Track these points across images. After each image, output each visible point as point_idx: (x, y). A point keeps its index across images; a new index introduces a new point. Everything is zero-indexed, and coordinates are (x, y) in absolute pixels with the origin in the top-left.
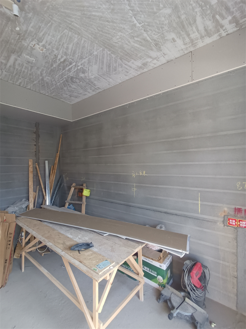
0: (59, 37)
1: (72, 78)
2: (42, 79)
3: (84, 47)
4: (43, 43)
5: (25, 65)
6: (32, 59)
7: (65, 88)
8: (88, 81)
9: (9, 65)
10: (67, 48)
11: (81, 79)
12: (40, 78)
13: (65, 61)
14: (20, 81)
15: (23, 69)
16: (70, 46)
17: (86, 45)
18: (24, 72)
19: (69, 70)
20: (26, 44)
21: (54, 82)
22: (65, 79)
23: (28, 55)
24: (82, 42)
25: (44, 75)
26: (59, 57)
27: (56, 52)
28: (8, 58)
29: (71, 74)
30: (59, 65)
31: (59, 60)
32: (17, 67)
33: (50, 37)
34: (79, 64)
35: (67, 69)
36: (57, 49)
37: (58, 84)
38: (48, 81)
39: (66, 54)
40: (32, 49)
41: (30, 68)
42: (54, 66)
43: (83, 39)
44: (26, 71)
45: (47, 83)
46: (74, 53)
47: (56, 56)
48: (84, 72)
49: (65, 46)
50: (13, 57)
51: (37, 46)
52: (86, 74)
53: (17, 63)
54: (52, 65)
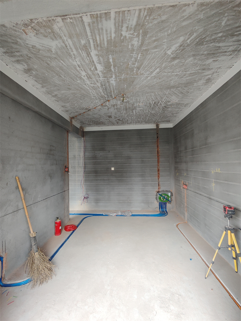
0: (145, 97)
1: (165, 107)
2: (151, 113)
3: (159, 94)
4: (141, 102)
5: (140, 111)
6: (141, 109)
7: (166, 112)
8: (176, 104)
9: (134, 114)
10: (152, 99)
11: (171, 105)
12: (150, 113)
13: (155, 103)
14: (142, 118)
15: (140, 113)
16: (153, 97)
17: (159, 93)
18: (141, 114)
19: (160, 104)
20: (136, 106)
21: (157, 112)
22: (162, 109)
23: (139, 108)
24: (157, 93)
25: (150, 111)
26: (151, 103)
27: (148, 102)
28: (133, 112)
29: (163, 105)
30: (154, 105)
31: (152, 104)
32: (137, 113)
33: (142, 100)
34: (163, 100)
35: (159, 104)
36: (148, 101)
37: (160, 112)
38: (154, 113)
39: (153, 100)
40: (139, 106)
41: (143, 112)
42: (152, 106)
43: (156, 93)
44: (142, 113)
45: (154, 114)
46: (157, 98)
47: (150, 103)
48: (169, 102)
49: (150, 98)
50: (134, 111)
51: (139, 104)
52: (172, 102)
53: (137, 112)
54: (151, 107)
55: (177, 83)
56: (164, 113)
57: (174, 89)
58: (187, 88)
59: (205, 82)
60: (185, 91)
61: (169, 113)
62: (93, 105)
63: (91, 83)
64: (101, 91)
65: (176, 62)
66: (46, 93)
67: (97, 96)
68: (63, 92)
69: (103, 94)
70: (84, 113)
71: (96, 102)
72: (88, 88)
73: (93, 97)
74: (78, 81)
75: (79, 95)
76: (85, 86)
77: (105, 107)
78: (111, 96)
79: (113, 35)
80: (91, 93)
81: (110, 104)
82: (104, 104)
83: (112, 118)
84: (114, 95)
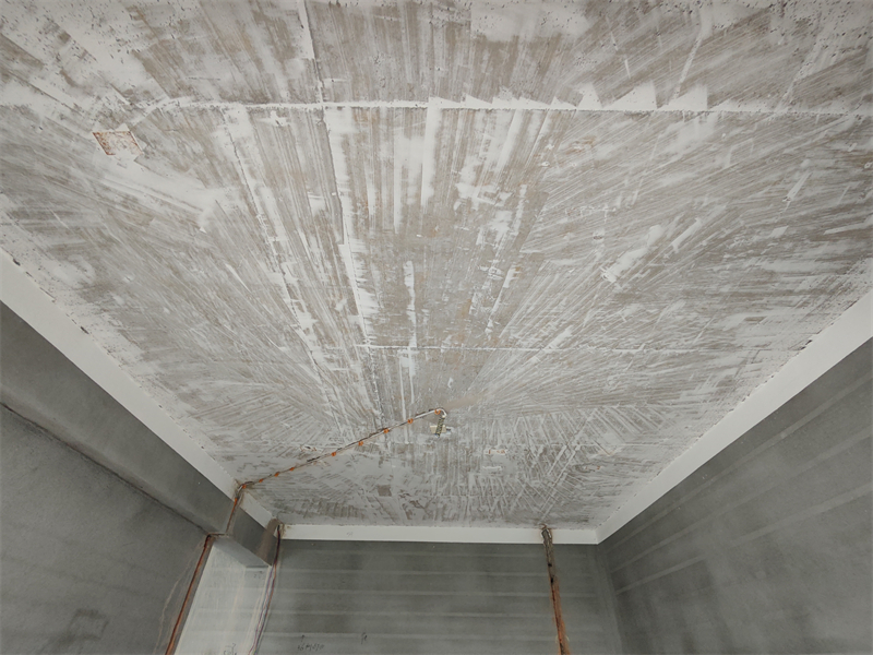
0: (515, 429)
1: (577, 467)
2: (528, 487)
3: (562, 422)
4: (499, 443)
5: (491, 478)
6: (496, 468)
7: (578, 486)
8: (613, 460)
9: (470, 487)
10: (537, 435)
11: (598, 463)
12: (524, 486)
13: (545, 450)
14: (496, 501)
15: (492, 485)
16: (540, 430)
17: (564, 417)
18: (495, 487)
19: (563, 458)
20: (479, 456)
21: (550, 485)
22: (566, 474)
23: (488, 465)
24: (554, 417)
25: (527, 480)
26: (533, 449)
27: (523, 446)
28: (466, 479)
29: (571, 462)
30: (541, 459)
31: (536, 453)
32: (482, 485)
33: (503, 435)
34: (574, 444)
35: (558, 458)
36: (523, 442)
37: (560, 484)
38: (537, 486)
39: (540, 442)
40: (490, 456)
41: (500, 480)
42: (534, 463)
43: (553, 414)
44: (497, 485)
45: (539, 489)
46: (553, 435)
47: (528, 451)
48: (592, 451)
49: (532, 433)
50: (471, 476)
51: (493, 451)
52: (601, 452)
53: (480, 479)
54: (530, 464)
55: (626, 386)
56: (572, 489)
57: (615, 407)
58: (655, 406)
59: (715, 389)
60: (648, 416)
61: (589, 492)
62: (330, 442)
63: (330, 361)
64: (363, 391)
65: (630, 310)
66: (156, 382)
67: (344, 412)
68: (221, 383)
69: (367, 402)
70: (292, 469)
71: (342, 430)
72: (318, 379)
73: (329, 413)
74: (282, 349)
75: (282, 402)
76: (306, 368)
77: (370, 455)
78: (397, 414)
79: (427, 192)
80: (325, 398)
81: (389, 445)
82: (368, 443)
83: (390, 495)
84: (407, 411)
